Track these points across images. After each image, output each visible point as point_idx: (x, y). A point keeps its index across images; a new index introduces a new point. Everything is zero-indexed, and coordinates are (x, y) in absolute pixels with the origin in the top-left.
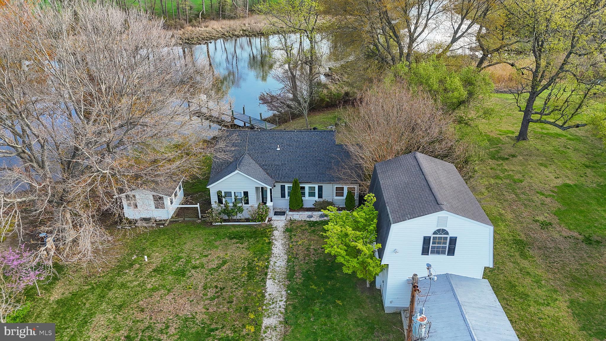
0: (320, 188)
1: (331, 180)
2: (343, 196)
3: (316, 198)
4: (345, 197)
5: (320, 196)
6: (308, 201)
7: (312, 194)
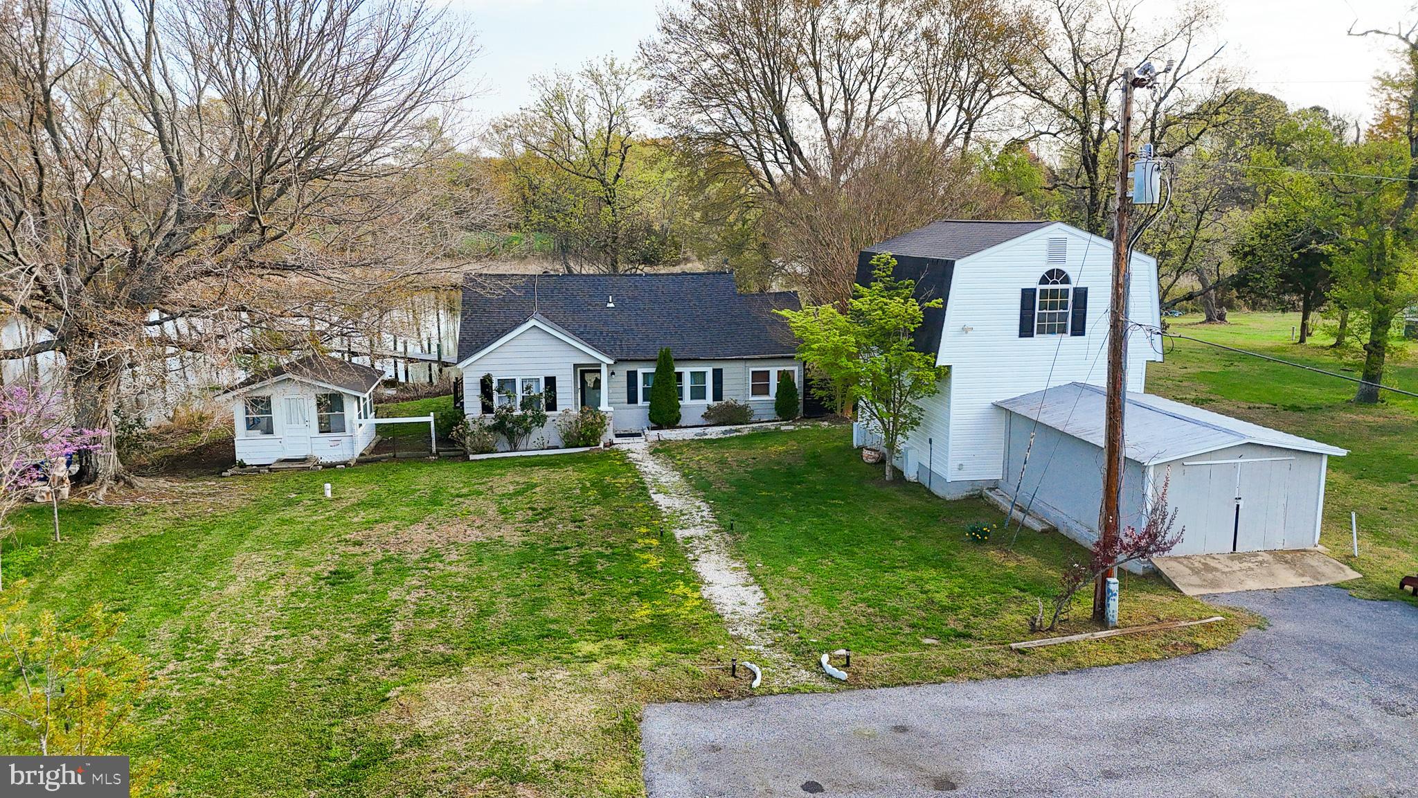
0: (718, 375)
2: (767, 393)
3: (709, 399)
4: (772, 396)
5: (718, 395)
6: (691, 408)
7: (698, 393)
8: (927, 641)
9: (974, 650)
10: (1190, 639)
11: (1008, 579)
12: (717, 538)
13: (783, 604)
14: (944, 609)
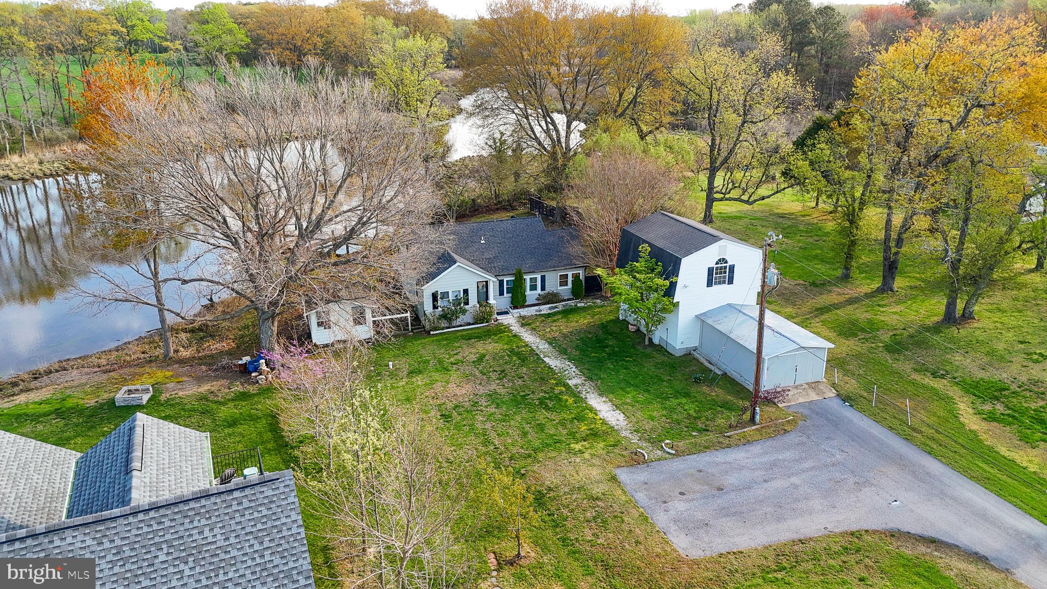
0: (543, 279)
1: (554, 268)
2: (567, 285)
3: (539, 291)
4: (570, 285)
5: (543, 288)
6: (531, 296)
7: (534, 288)
8: (694, 434)
9: (711, 436)
10: (782, 427)
11: (714, 402)
12: (587, 383)
13: (634, 420)
14: (695, 418)
